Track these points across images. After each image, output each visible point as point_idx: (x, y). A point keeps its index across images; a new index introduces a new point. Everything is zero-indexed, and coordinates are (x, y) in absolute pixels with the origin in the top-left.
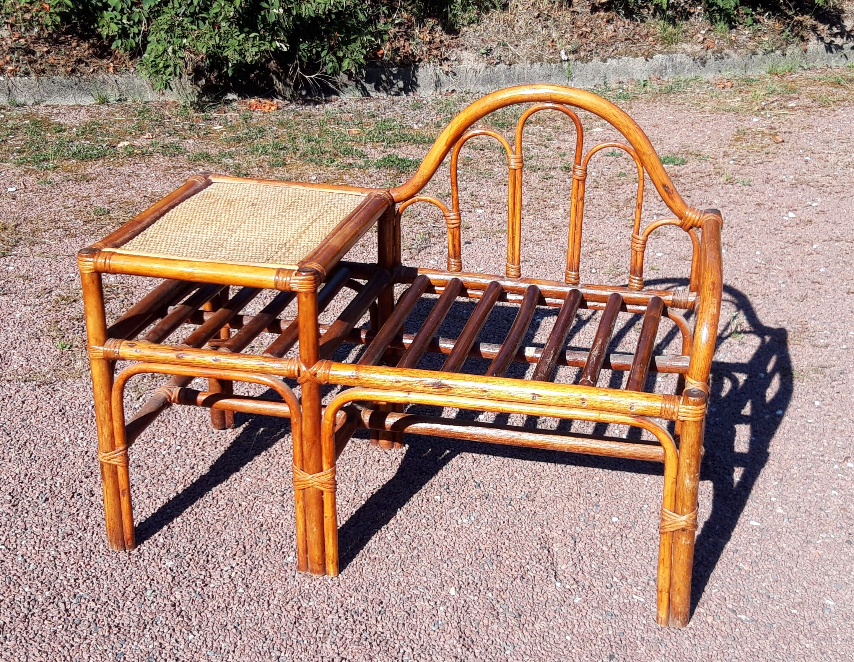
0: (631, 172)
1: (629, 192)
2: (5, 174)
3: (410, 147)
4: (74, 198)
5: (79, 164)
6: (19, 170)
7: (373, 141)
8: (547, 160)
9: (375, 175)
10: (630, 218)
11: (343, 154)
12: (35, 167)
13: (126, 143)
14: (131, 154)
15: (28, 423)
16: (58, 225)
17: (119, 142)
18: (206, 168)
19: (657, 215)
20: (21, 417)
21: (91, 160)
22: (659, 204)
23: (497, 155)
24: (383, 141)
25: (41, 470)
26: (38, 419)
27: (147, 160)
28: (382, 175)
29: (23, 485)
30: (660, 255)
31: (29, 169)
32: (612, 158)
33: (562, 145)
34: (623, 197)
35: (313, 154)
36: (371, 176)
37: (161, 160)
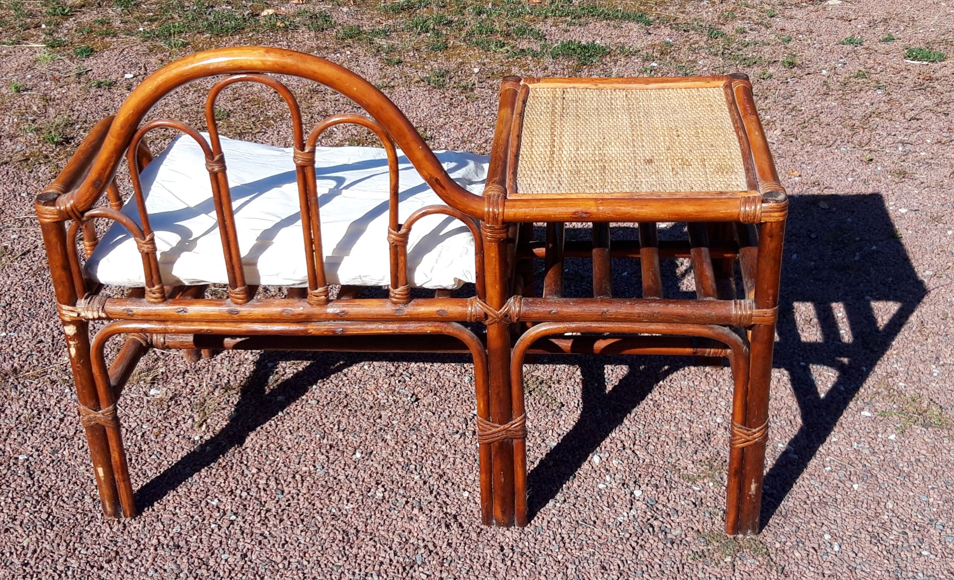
0: (873, 71)
1: (869, 104)
2: (128, 53)
3: (598, 25)
4: (195, 91)
5: (212, 40)
6: (143, 48)
7: (555, 16)
8: (767, 49)
9: (551, 67)
10: (866, 148)
11: (517, 34)
12: (162, 44)
13: (271, 11)
14: (273, 28)
15: (60, 456)
16: (167, 133)
17: (263, 10)
18: (355, 51)
19: (903, 143)
20: (53, 445)
21: (227, 35)
22: (906, 125)
23: (705, 38)
24: (567, 15)
25: (55, 545)
26: (73, 451)
27: (290, 36)
28: (559, 67)
29: (28, 569)
30: (903, 211)
31: (155, 46)
32: (849, 48)
33: (788, 25)
34: (859, 112)
35: (481, 33)
36: (546, 68)
37: (307, 36)
